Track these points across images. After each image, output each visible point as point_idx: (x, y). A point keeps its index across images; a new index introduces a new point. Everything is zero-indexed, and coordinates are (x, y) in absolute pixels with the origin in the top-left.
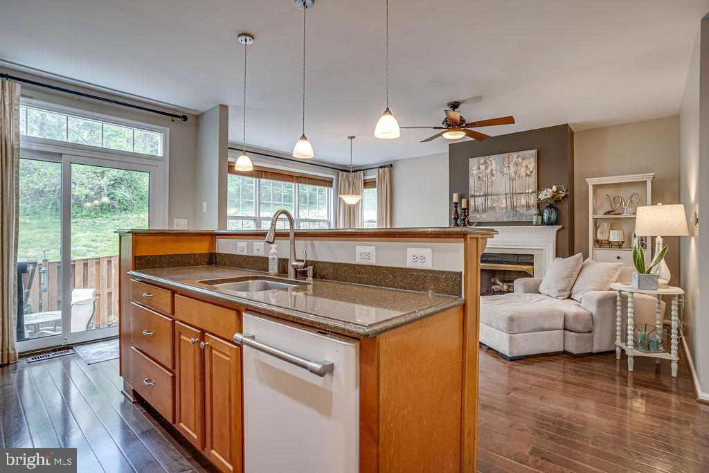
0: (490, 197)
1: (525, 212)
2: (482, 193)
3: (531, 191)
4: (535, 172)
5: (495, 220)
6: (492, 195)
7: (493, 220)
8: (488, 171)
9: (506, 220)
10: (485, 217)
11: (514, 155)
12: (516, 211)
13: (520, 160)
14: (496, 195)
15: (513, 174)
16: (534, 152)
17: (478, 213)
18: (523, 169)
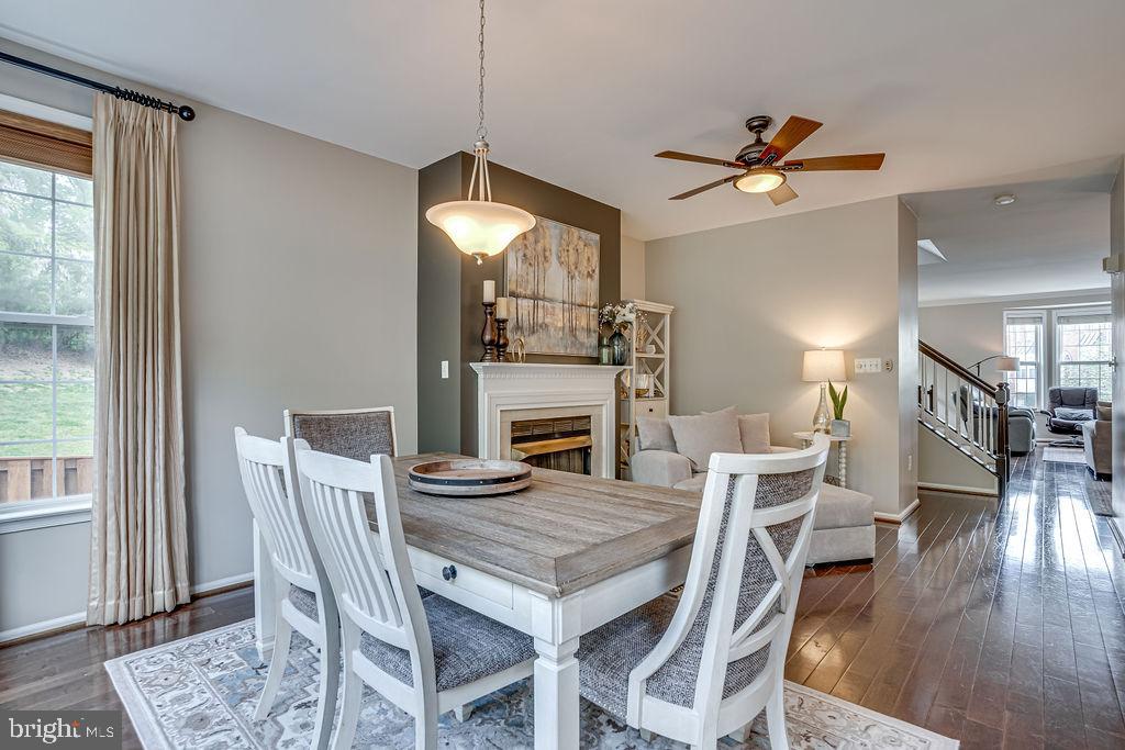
0: (541, 303)
1: (586, 340)
2: (529, 292)
3: (592, 304)
4: (597, 271)
5: (548, 352)
6: (544, 299)
7: (545, 350)
8: (540, 247)
9: (562, 352)
10: (533, 344)
11: (575, 231)
12: (575, 336)
13: (581, 244)
14: (551, 300)
15: (573, 268)
16: (597, 237)
17: (522, 333)
18: (585, 263)
